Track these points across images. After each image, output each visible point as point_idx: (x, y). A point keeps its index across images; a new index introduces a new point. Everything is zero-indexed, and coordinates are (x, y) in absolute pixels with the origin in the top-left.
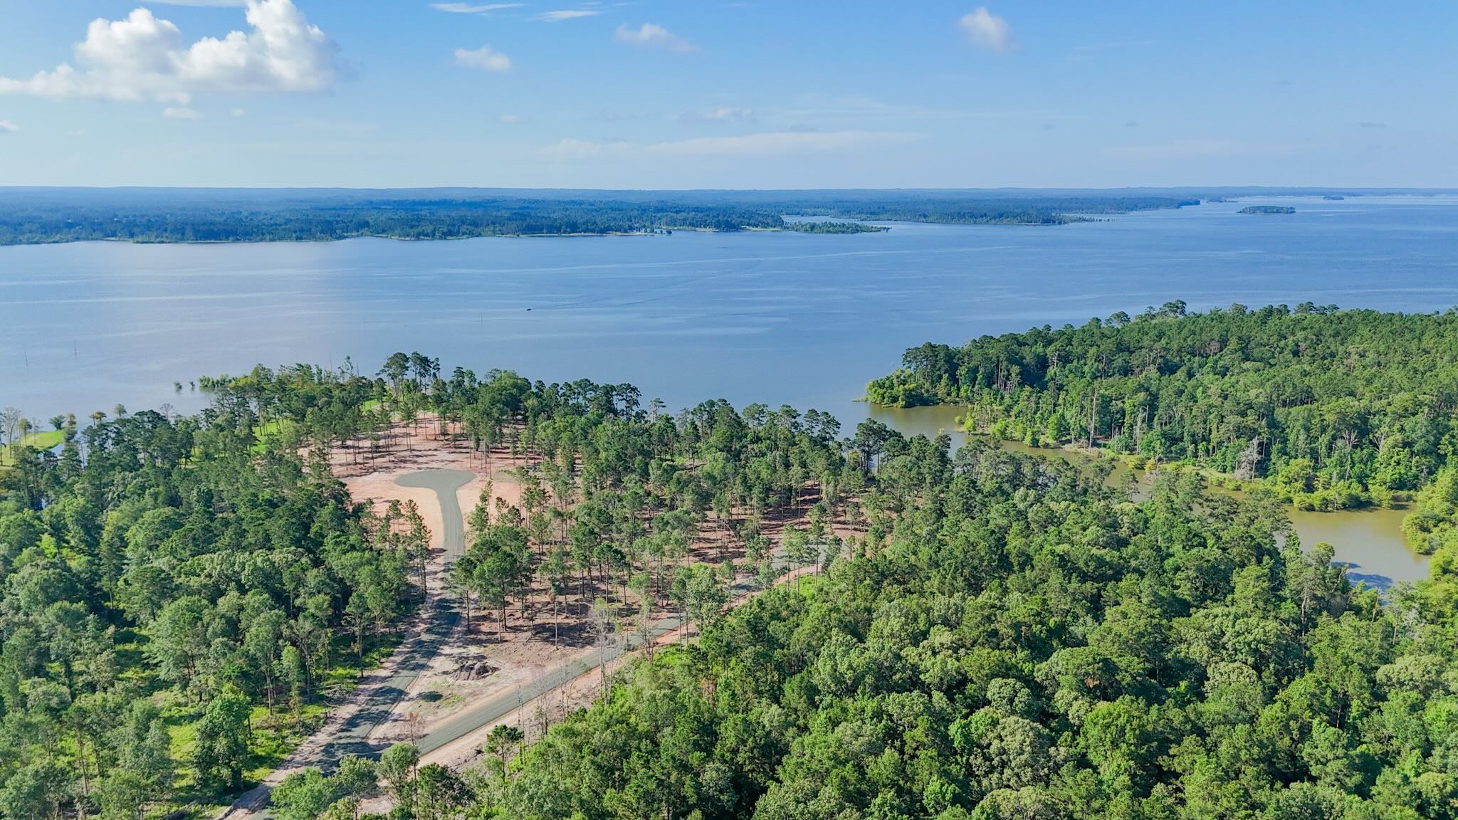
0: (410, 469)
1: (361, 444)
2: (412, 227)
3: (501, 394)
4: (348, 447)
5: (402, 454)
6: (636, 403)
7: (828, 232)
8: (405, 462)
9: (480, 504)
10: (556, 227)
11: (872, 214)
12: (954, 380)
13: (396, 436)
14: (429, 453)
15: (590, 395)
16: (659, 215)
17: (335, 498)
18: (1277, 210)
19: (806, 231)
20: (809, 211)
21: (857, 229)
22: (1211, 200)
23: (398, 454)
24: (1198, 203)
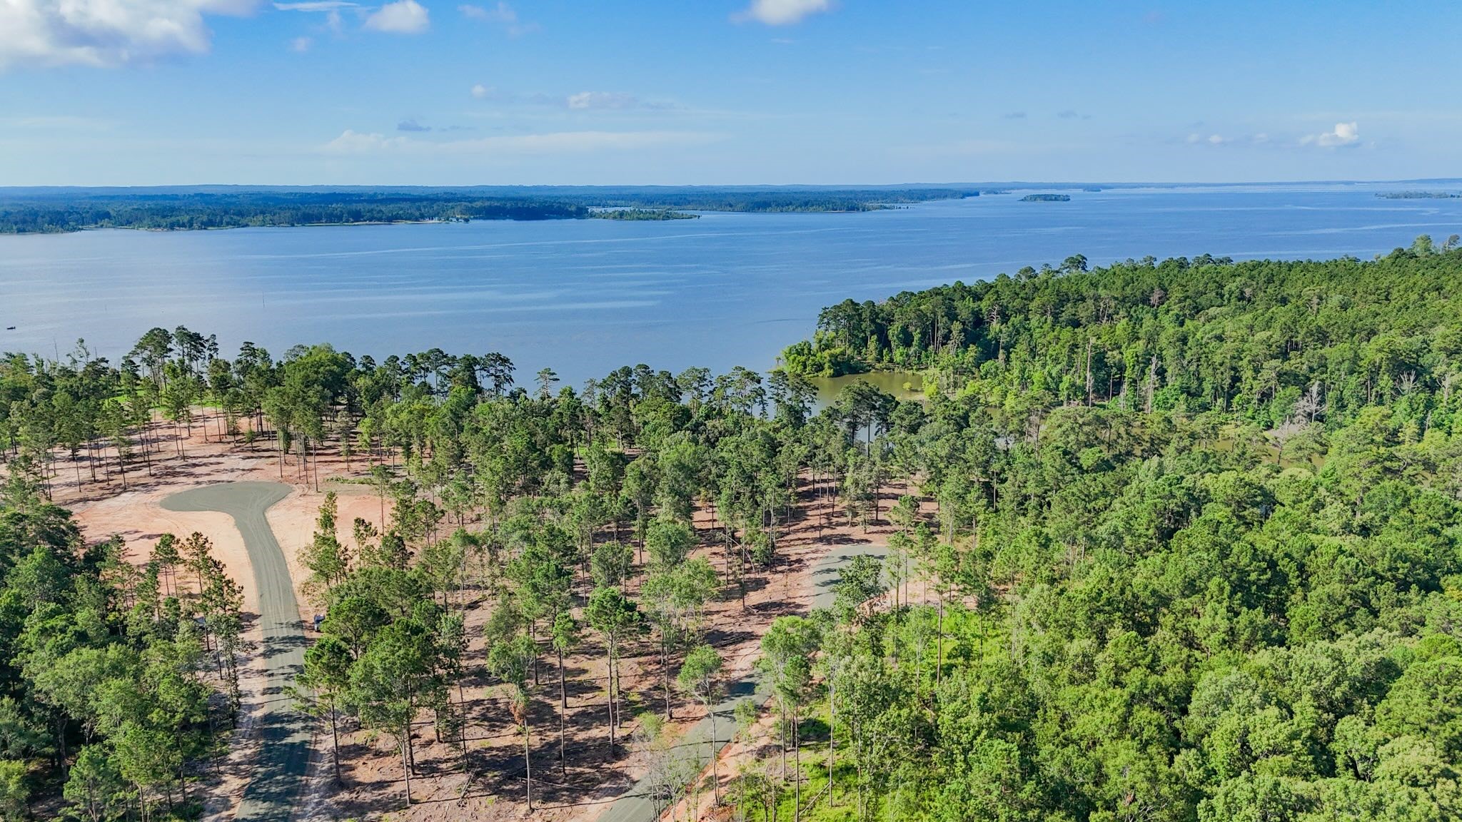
0: (183, 485)
1: (102, 453)
2: (164, 217)
3: (317, 372)
4: (82, 459)
5: (170, 463)
6: (510, 380)
7: (639, 219)
8: (175, 474)
9: (321, 532)
10: (336, 216)
11: (675, 204)
12: (884, 342)
13: (157, 440)
14: (213, 460)
15: (446, 369)
16: (450, 204)
17: (49, 538)
18: (1056, 198)
19: (615, 218)
20: (609, 202)
21: (667, 217)
22: (988, 192)
23: (162, 464)
24: (977, 194)
